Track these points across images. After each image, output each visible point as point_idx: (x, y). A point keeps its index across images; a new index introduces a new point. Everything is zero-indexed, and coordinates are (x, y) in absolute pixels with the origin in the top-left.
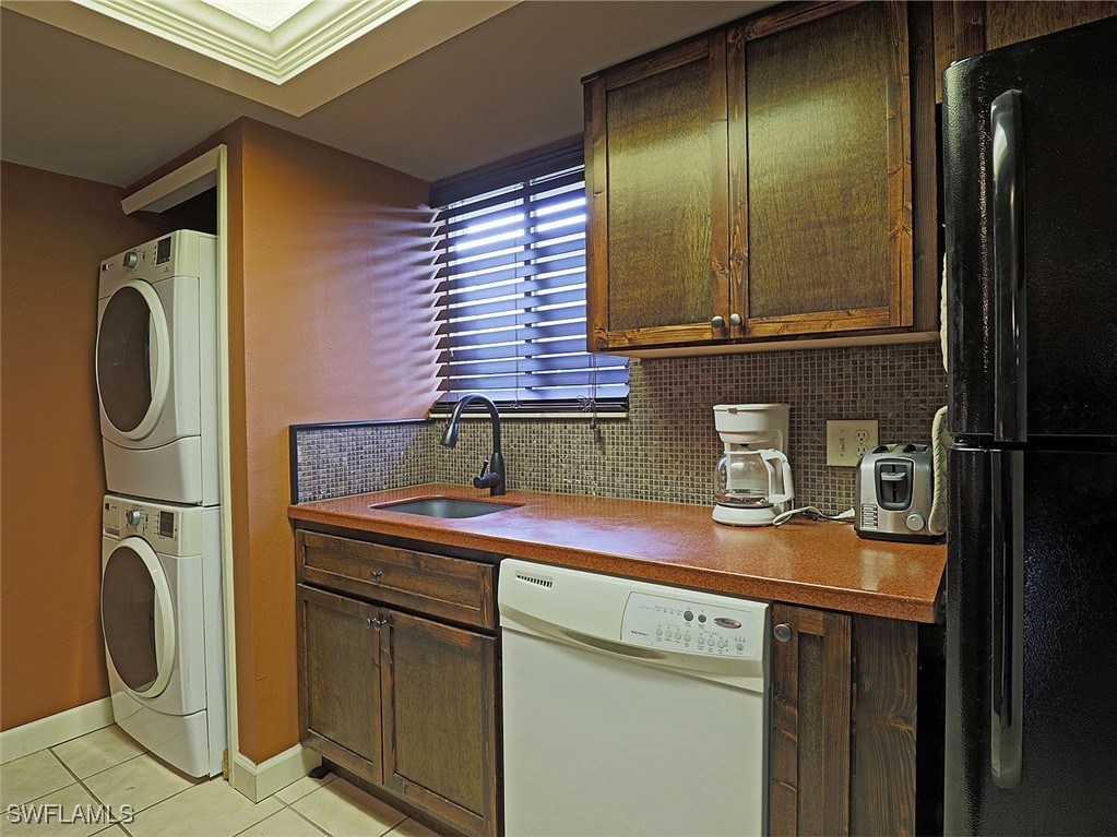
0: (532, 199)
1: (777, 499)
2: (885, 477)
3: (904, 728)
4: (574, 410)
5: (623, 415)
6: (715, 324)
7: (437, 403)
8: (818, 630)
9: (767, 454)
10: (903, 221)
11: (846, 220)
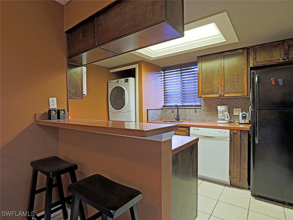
0: (182, 72)
1: (227, 119)
2: (243, 115)
3: (246, 143)
4: (191, 107)
5: (200, 108)
6: (219, 95)
7: (163, 106)
8: (236, 132)
9: (226, 113)
10: (246, 82)
11: (238, 81)
